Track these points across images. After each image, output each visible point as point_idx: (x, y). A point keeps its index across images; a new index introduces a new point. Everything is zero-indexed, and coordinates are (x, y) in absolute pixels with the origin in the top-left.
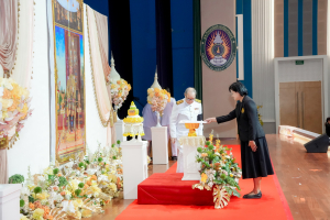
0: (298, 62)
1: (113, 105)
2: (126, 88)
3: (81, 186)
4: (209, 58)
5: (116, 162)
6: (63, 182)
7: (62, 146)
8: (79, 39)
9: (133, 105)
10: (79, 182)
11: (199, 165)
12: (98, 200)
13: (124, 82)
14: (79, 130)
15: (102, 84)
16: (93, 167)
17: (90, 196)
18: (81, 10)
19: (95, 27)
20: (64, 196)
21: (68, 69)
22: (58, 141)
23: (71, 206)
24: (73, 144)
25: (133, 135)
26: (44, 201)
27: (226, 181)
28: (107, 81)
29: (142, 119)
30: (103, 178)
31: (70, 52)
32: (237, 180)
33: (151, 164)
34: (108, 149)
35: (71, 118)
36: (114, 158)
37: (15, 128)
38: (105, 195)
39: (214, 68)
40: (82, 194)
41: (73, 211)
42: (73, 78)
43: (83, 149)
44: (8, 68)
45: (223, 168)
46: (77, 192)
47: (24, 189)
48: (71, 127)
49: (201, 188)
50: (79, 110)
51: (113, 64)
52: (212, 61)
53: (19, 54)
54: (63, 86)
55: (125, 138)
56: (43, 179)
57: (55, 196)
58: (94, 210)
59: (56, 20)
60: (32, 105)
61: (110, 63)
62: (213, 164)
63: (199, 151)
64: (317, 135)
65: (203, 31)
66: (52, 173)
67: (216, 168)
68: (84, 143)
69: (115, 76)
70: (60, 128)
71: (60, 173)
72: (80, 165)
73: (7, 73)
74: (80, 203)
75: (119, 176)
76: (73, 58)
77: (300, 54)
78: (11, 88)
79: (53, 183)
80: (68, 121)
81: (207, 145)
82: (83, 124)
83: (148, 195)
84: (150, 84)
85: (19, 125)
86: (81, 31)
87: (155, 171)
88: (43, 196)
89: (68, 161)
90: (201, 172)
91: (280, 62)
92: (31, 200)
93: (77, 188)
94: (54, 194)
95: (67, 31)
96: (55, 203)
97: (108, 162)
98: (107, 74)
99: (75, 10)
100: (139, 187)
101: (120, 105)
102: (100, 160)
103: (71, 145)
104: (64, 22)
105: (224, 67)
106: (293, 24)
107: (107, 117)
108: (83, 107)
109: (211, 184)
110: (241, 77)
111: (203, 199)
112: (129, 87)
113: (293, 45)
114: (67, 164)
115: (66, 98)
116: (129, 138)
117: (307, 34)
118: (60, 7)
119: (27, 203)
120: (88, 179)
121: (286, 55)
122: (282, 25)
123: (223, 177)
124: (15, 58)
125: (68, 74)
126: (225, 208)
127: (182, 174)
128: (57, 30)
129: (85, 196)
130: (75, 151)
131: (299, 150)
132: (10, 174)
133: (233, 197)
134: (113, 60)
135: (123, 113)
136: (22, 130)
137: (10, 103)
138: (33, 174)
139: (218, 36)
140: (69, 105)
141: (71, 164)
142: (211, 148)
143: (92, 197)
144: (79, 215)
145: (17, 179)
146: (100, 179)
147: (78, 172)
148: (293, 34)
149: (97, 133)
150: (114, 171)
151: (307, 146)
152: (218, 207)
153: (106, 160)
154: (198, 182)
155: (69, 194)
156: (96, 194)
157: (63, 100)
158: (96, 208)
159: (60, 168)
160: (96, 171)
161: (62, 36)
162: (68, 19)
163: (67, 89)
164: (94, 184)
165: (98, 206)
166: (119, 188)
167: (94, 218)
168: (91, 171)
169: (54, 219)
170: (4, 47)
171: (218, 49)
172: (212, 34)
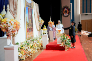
1: (40, 26)
2: (43, 22)
3: (32, 45)
4: (64, 14)
5: (41, 40)
6: (28, 44)
7: (28, 36)
8: (31, 10)
9: (45, 26)
10: (32, 44)
11: (61, 40)
13: (42, 20)
15: (37, 21)
17: (34, 48)
18: (32, 3)
19: (35, 7)
20: (28, 48)
21: (29, 17)
23: (30, 50)
24: (30, 35)
26: (24, 49)
27: (68, 44)
29: (47, 29)
30: (38, 43)
32: (70, 44)
33: (49, 40)
34: (39, 36)
35: (30, 29)
38: (38, 48)
41: (31, 51)
43: (33, 37)
44: (15, 17)
45: (67, 41)
46: (32, 47)
47: (19, 46)
48: (30, 31)
49: (62, 46)
50: (32, 27)
52: (64, 15)
53: (17, 14)
54: (28, 21)
56: (23, 44)
57: (26, 48)
59: (26, 5)
61: (39, 15)
62: (65, 40)
63: (61, 37)
64: (91, 33)
65: (62, 7)
68: (33, 35)
69: (40, 19)
70: (27, 31)
71: (27, 42)
72: (32, 40)
74: (32, 49)
75: (42, 43)
76: (30, 14)
77: (87, 13)
78: (16, 22)
79: (26, 45)
81: (63, 35)
82: (33, 31)
84: (49, 20)
86: (32, 8)
88: (24, 47)
89: (29, 39)
90: (62, 42)
91: (81, 15)
92: (21, 48)
93: (31, 46)
94: (26, 47)
96: (26, 49)
97: (39, 40)
98: (38, 18)
100: (46, 46)
101: (42, 26)
104: (28, 6)
105: (67, 16)
106: (85, 5)
107: (38, 29)
108: (33, 26)
109: (64, 45)
110: (72, 19)
111: (62, 49)
113: (85, 10)
116: (44, 34)
117: (88, 8)
118: (27, 2)
119: (20, 49)
121: (83, 13)
122: (82, 5)
124: (16, 15)
125: (29, 18)
126: (68, 51)
128: (26, 8)
130: (31, 37)
131: (86, 37)
132: (16, 43)
133: (70, 48)
134: (40, 15)
135: (42, 28)
136: (18, 32)
137: (15, 26)
138: (21, 42)
139: (66, 8)
140: (29, 26)
144: (32, 52)
145: (17, 44)
147: (32, 42)
148: (85, 8)
149: (36, 33)
150: (40, 42)
151: (88, 36)
152: (66, 51)
153: (38, 39)
154: (61, 44)
155: (30, 47)
156: (36, 47)
157: (28, 25)
158: (36, 51)
159: (27, 41)
160: (36, 42)
161: (28, 9)
162: (29, 5)
163: (29, 22)
164: (36, 45)
165: (37, 50)
166: (42, 46)
167: (36, 53)
168: (35, 42)
169: (26, 53)
170: (14, 12)
171: (66, 12)
172: (64, 8)
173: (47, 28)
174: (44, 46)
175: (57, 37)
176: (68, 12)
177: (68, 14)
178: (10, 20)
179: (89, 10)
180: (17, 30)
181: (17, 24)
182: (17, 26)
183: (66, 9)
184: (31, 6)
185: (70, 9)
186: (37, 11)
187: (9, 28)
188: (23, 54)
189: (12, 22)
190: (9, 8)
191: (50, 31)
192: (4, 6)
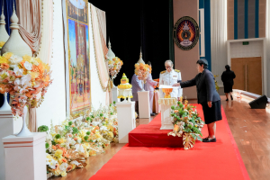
0: (245, 43)
1: (110, 76)
2: (119, 63)
3: (88, 133)
5: (113, 117)
6: (75, 131)
7: (75, 105)
8: (85, 28)
9: (124, 76)
10: (87, 131)
11: (172, 119)
12: (101, 144)
13: (117, 59)
14: (87, 94)
15: (102, 60)
16: (96, 120)
17: (94, 141)
18: (86, 7)
19: (97, 19)
20: (76, 140)
21: (77, 50)
22: (71, 102)
23: (82, 148)
24: (82, 104)
25: (125, 98)
26: (62, 144)
27: (192, 130)
28: (106, 58)
29: (131, 86)
30: (104, 128)
31: (79, 38)
32: (200, 129)
33: (138, 118)
34: (107, 108)
35: (80, 86)
36: (111, 114)
37: (40, 93)
38: (105, 140)
40: (89, 139)
41: (83, 151)
42: (82, 57)
43: (89, 107)
45: (190, 121)
46: (86, 138)
47: (49, 136)
48: (81, 92)
49: (174, 135)
50: (86, 80)
51: (110, 46)
52: (182, 43)
53: (43, 40)
54: (74, 62)
55: (119, 100)
56: (62, 129)
57: (70, 141)
58: (98, 151)
59: (69, 15)
60: (52, 77)
61: (107, 45)
62: (182, 118)
63: (173, 108)
64: (258, 96)
65: (175, 21)
66: (67, 125)
67: (185, 121)
68: (90, 103)
69: (112, 55)
70: (73, 93)
71: (73, 125)
72: (88, 119)
73: (34, 52)
74: (88, 146)
75: (115, 126)
76: (81, 42)
77: (246, 37)
78: (37, 64)
79: (69, 131)
80: (78, 88)
81: (179, 104)
82: (89, 90)
83: (136, 140)
84: (137, 60)
86: (87, 22)
87: (141, 121)
88: (62, 140)
89: (78, 116)
90: (174, 123)
91: (231, 43)
92: (54, 143)
93: (85, 135)
94: (70, 139)
95: (76, 22)
96: (71, 146)
97: (107, 117)
98: (105, 53)
99: (82, 7)
100: (130, 134)
101: (115, 76)
102: (101, 115)
104: (75, 17)
106: (241, 15)
107: (106, 84)
108: (88, 78)
109: (181, 132)
110: (203, 55)
111: (176, 143)
112: (121, 63)
113: (241, 30)
114: (78, 118)
115: (76, 71)
116: (122, 100)
117: (251, 22)
118: (72, 5)
119: (51, 145)
120: (93, 129)
121: (236, 38)
122: (233, 16)
123: (190, 127)
124: (40, 43)
125: (77, 54)
126: (191, 149)
127: (160, 126)
128: (70, 22)
129: (91, 141)
130: (84, 109)
131: (245, 107)
132: (39, 125)
133: (197, 141)
134: (110, 44)
135: (117, 82)
136: (46, 94)
137: (36, 75)
138: (54, 125)
139: (186, 24)
140: (79, 76)
141: (81, 118)
142: (181, 107)
143: (96, 142)
144: (87, 155)
145: (43, 129)
146: (101, 129)
147: (86, 124)
148: (241, 23)
149: (99, 96)
150: (111, 123)
151: (251, 104)
152: (186, 148)
153: (106, 115)
154: (172, 130)
155: (80, 139)
156: (99, 139)
157: (74, 73)
158: (99, 149)
159: (73, 121)
160: (98, 123)
161: (73, 26)
162: (78, 14)
163: (78, 64)
164: (97, 132)
165: (101, 148)
166: (115, 135)
167: (98, 156)
168: (95, 123)
169: (70, 157)
170: (32, 35)
171: (186, 34)
172: (181, 23)
173: (130, 82)
174: (123, 137)
175: (159, 109)
176: (192, 35)
177: (193, 40)
178: (20, 60)
179: (254, 30)
180: (43, 90)
181: (43, 70)
182: (41, 77)
183: (186, 27)
184: (83, 17)
185: (199, 27)
186: (101, 32)
187: (18, 82)
188: (61, 158)
189: (28, 66)
190: (19, 23)
191: (140, 89)
192: (3, 16)
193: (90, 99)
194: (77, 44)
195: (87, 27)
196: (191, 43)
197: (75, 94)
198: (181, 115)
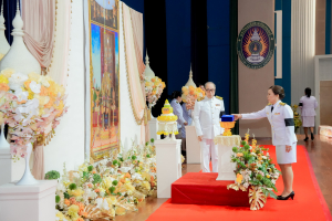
1: (147, 103)
2: (160, 85)
3: (115, 183)
4: (246, 55)
5: (149, 161)
6: (97, 179)
7: (97, 143)
8: (114, 36)
10: (113, 180)
11: (234, 165)
12: (132, 198)
13: (158, 80)
14: (114, 128)
15: (137, 81)
16: (127, 165)
17: (123, 194)
18: (116, 7)
19: (131, 25)
20: (98, 193)
21: (103, 67)
22: (92, 138)
23: (106, 204)
24: (107, 142)
25: (167, 133)
26: (79, 198)
27: (262, 182)
28: (142, 79)
30: (137, 176)
31: (106, 49)
32: (273, 181)
33: (185, 163)
34: (142, 147)
35: (106, 118)
36: (148, 156)
37: (51, 124)
38: (138, 193)
39: (251, 65)
40: (116, 192)
41: (106, 208)
42: (108, 76)
43: (117, 147)
44: (45, 65)
45: (260, 169)
46: (111, 190)
47: (60, 185)
48: (106, 125)
49: (236, 188)
50: (114, 108)
51: (148, 62)
52: (249, 59)
54: (98, 84)
55: (159, 137)
56: (78, 176)
57: (90, 193)
58: (128, 208)
59: (92, 17)
60: (68, 102)
61: (144, 60)
62: (248, 165)
63: (234, 150)
65: (240, 28)
66: (86, 170)
67: (252, 168)
68: (118, 141)
69: (150, 74)
70: (94, 125)
71: (95, 170)
72: (114, 163)
73: (44, 70)
74: (114, 200)
75: (153, 174)
76: (108, 55)
78: (47, 85)
79: (88, 180)
80: (103, 119)
81: (242, 145)
82: (117, 122)
83: (181, 194)
84: (185, 82)
85: (55, 121)
86: (117, 28)
87: (190, 169)
88: (78, 192)
89: (102, 158)
90: (236, 172)
91: (320, 60)
92: (66, 196)
93: (111, 185)
94: (89, 190)
95: (102, 29)
96: (90, 200)
97: (142, 161)
98: (142, 71)
99: (111, 7)
100: (173, 186)
101: (155, 103)
102: (133, 158)
103: (106, 143)
104: (100, 20)
105: (261, 65)
107: (141, 116)
108: (117, 105)
109: (246, 185)
111: (239, 200)
112: (163, 85)
114: (101, 162)
115: (101, 95)
116: (163, 137)
118: (97, 4)
119: (62, 199)
120: (122, 176)
121: (328, 52)
122: (324, 21)
123: (259, 178)
124: (52, 56)
125: (103, 72)
126: (261, 209)
127: (217, 175)
128: (93, 27)
129: (119, 194)
130: (109, 148)
132: (47, 170)
133: (269, 198)
134: (147, 58)
135: (157, 111)
136: (58, 127)
137: (46, 100)
138: (68, 170)
139: (256, 32)
140: (103, 103)
141: (105, 161)
142: (246, 148)
143: (126, 195)
144: (113, 214)
145: (52, 175)
146: (133, 177)
147: (112, 170)
149: (130, 130)
150: (147, 170)
152: (253, 208)
153: (140, 158)
154: (233, 182)
155: (103, 191)
156: (130, 192)
157: (97, 97)
158: (129, 206)
159: (94, 165)
160: (130, 168)
161: (98, 33)
162: (104, 16)
163: (103, 86)
164: (128, 182)
165: (133, 205)
166: (152, 186)
167: (128, 216)
168: (125, 169)
169: (89, 216)
170: (42, 45)
171: (256, 47)
172: (249, 31)
176: (264, 47)
177: (265, 55)
178: (25, 78)
181: (55, 93)
182: (52, 102)
184: (112, 21)
187: (21, 109)
188: (77, 217)
189: (35, 88)
190: (24, 28)
192: (2, 19)
193: (118, 135)
194: (102, 58)
195: (117, 34)
196: (262, 59)
197: (98, 128)
198: (246, 160)
